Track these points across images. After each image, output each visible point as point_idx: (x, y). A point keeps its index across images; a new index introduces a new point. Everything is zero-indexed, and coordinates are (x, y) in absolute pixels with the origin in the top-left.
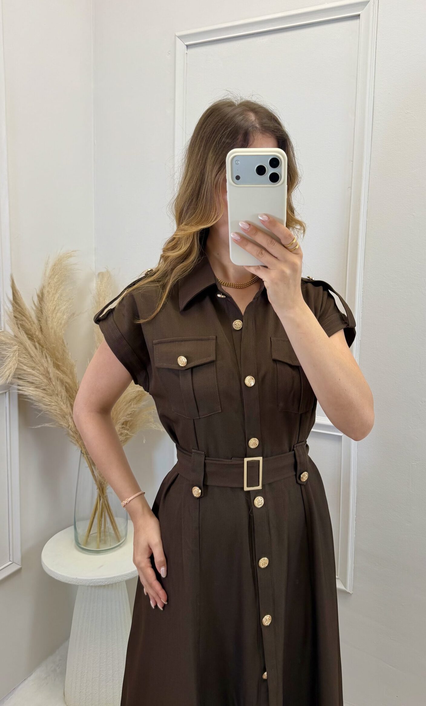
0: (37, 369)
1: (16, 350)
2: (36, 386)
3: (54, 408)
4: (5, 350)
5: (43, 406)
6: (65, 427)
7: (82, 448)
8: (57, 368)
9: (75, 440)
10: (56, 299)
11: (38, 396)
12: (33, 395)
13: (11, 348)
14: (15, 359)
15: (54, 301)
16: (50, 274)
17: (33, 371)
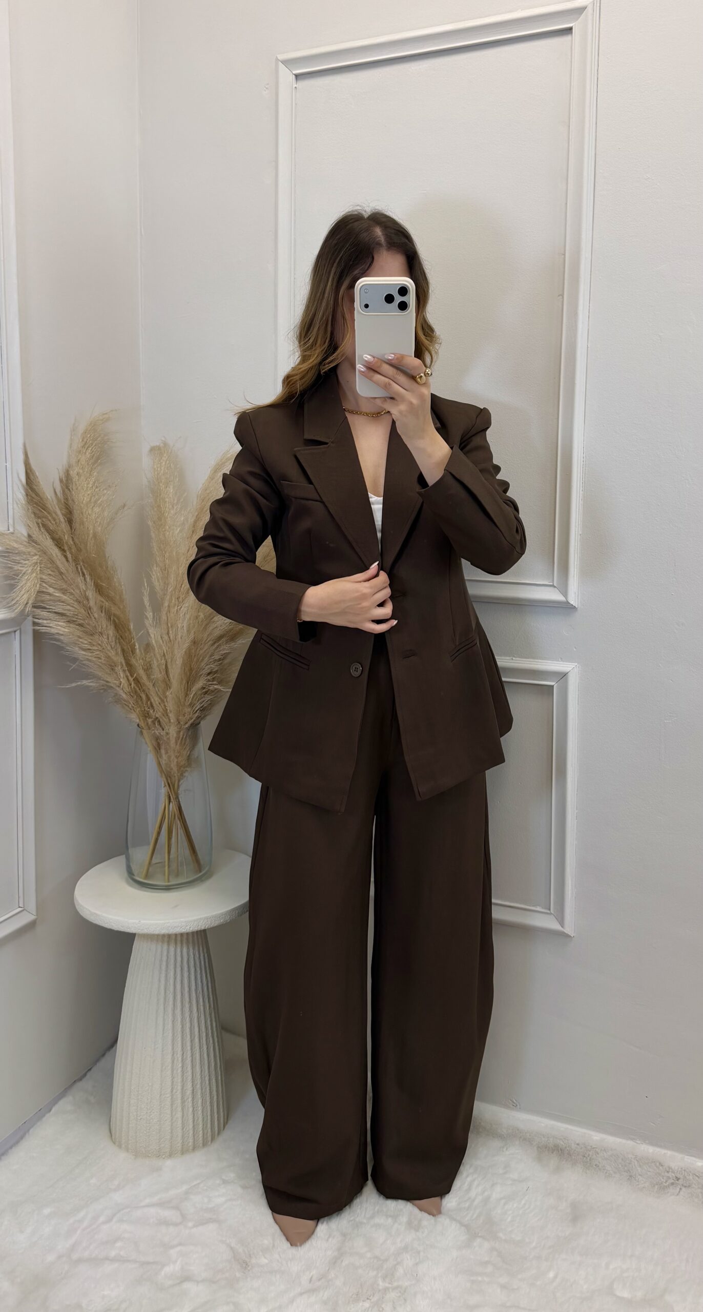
0: (68, 593)
1: (37, 563)
2: (67, 619)
3: (98, 654)
4: (19, 563)
5: (79, 652)
6: (114, 686)
7: (140, 720)
8: (100, 593)
9: (130, 706)
10: (91, 486)
11: (73, 635)
12: (64, 633)
13: (28, 560)
14: (35, 577)
15: (89, 488)
16: (79, 446)
17: (62, 595)
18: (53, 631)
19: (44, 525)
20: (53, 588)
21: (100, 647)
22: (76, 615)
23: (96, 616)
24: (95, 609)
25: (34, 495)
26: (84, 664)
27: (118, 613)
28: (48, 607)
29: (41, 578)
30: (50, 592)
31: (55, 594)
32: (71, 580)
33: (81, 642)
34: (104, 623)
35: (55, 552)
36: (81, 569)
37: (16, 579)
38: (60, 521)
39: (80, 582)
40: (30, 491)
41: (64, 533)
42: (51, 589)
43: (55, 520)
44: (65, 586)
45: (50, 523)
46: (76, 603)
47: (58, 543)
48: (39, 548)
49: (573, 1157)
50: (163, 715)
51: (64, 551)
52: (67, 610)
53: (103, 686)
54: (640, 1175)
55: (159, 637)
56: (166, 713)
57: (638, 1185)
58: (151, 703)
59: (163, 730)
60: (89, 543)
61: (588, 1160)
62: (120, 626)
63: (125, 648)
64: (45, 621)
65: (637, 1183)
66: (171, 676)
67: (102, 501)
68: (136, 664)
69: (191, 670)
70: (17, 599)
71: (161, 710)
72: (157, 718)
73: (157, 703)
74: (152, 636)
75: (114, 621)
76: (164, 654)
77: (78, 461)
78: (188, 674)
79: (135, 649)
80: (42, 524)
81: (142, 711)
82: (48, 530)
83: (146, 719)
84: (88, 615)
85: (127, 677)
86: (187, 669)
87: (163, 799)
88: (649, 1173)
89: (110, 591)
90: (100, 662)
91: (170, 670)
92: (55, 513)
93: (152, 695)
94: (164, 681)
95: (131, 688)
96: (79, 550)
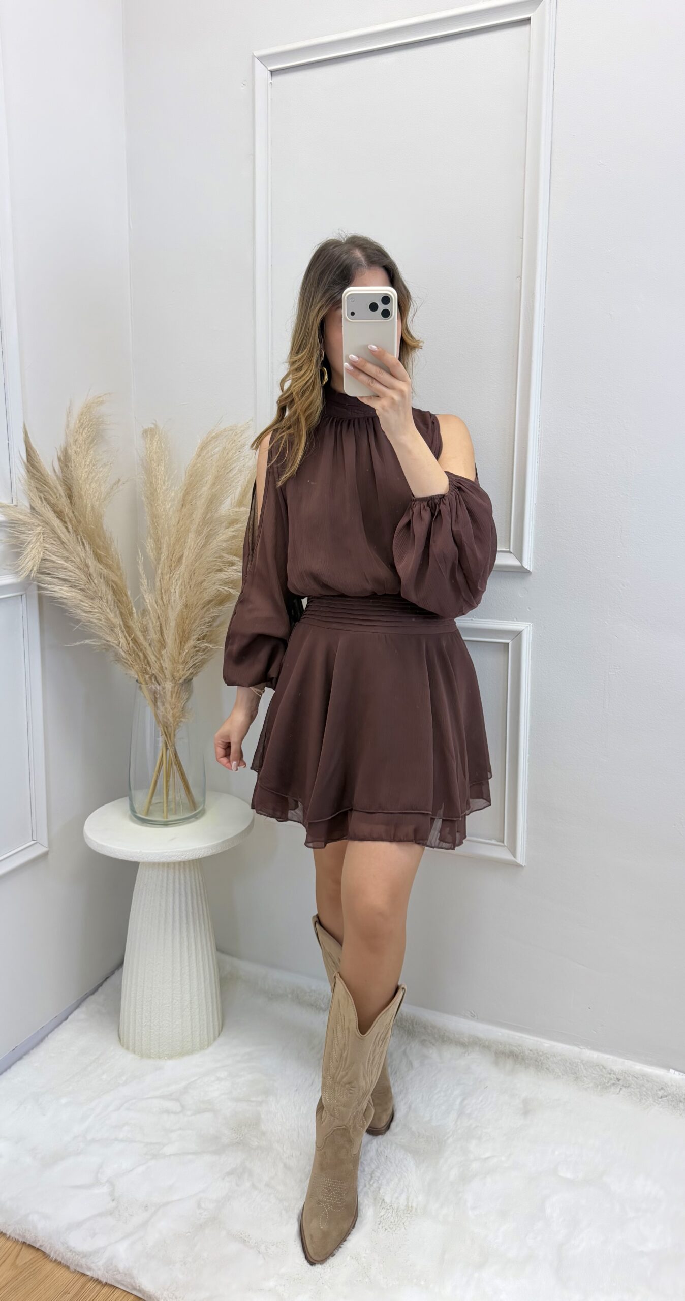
0: (70, 560)
1: (40, 533)
2: (70, 585)
3: (98, 616)
4: (24, 533)
5: (82, 614)
6: (114, 645)
7: (138, 676)
8: (98, 560)
9: (129, 663)
10: (88, 463)
11: (75, 599)
12: (67, 597)
13: (33, 530)
14: (40, 546)
15: (86, 466)
16: (77, 426)
17: (65, 563)
18: (57, 595)
19: (46, 499)
20: (56, 556)
21: (100, 610)
22: (77, 580)
23: (96, 582)
24: (94, 576)
25: (35, 472)
26: (87, 626)
27: (116, 579)
28: (52, 573)
29: (44, 547)
30: (53, 559)
31: (57, 561)
32: (72, 549)
33: (83, 605)
34: (104, 588)
35: (56, 522)
36: (81, 539)
37: (21, 547)
38: (60, 495)
39: (80, 550)
40: (31, 468)
41: (64, 505)
42: (54, 556)
43: (55, 494)
44: (66, 554)
45: (51, 498)
46: (76, 570)
47: (60, 515)
48: (42, 520)
49: (527, 1061)
50: (159, 672)
51: (65, 522)
52: (70, 576)
53: (104, 645)
54: (585, 1077)
55: (154, 601)
56: (161, 669)
57: (583, 1085)
58: (148, 661)
59: (159, 685)
60: (87, 516)
61: (540, 1064)
62: (118, 592)
63: (123, 611)
64: (49, 586)
65: (583, 1084)
66: (166, 637)
67: (98, 477)
68: (134, 626)
69: (184, 631)
70: (23, 566)
71: (157, 667)
72: (154, 674)
73: (153, 660)
74: (148, 601)
75: (112, 587)
76: (159, 618)
77: (76, 441)
78: (181, 634)
79: (133, 614)
80: (44, 498)
81: (140, 668)
82: (49, 503)
83: (144, 676)
84: (88, 581)
85: (125, 637)
86: (180, 630)
87: (161, 748)
88: (593, 1075)
89: (108, 559)
90: (100, 624)
91: (164, 632)
92: (56, 488)
93: (148, 654)
94: (159, 641)
95: (129, 647)
96: (79, 522)
